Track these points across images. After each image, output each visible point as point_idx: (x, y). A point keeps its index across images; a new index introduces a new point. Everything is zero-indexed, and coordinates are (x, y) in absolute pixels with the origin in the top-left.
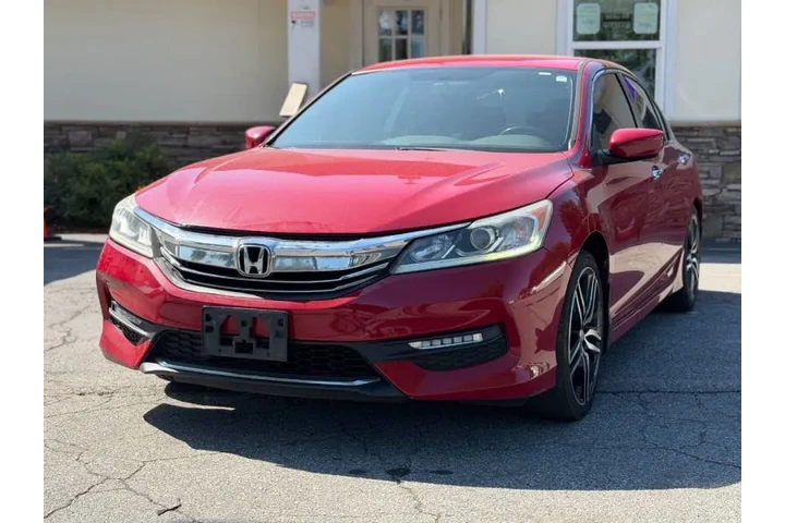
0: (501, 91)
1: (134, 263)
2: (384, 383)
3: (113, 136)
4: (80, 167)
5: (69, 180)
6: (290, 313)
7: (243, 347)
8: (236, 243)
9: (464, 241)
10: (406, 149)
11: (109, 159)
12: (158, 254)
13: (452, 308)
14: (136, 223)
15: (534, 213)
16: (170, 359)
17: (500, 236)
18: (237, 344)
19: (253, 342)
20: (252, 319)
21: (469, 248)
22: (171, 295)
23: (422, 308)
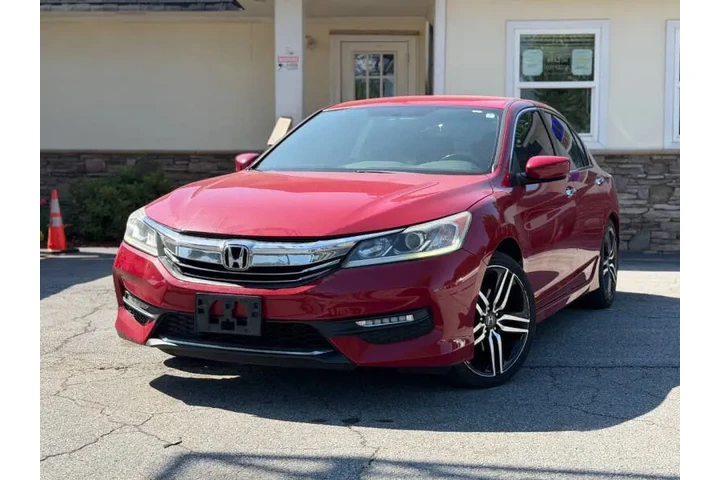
0: (440, 125)
1: (143, 260)
2: (337, 353)
3: (124, 163)
4: (96, 190)
5: (86, 201)
6: (263, 298)
7: (228, 325)
8: (222, 245)
9: (400, 243)
10: (362, 171)
11: (120, 183)
12: (162, 253)
13: (390, 294)
14: (145, 229)
15: (456, 222)
16: (171, 336)
17: (428, 239)
18: (223, 323)
19: (235, 321)
20: (233, 302)
21: (404, 249)
22: (172, 286)
23: (368, 295)
